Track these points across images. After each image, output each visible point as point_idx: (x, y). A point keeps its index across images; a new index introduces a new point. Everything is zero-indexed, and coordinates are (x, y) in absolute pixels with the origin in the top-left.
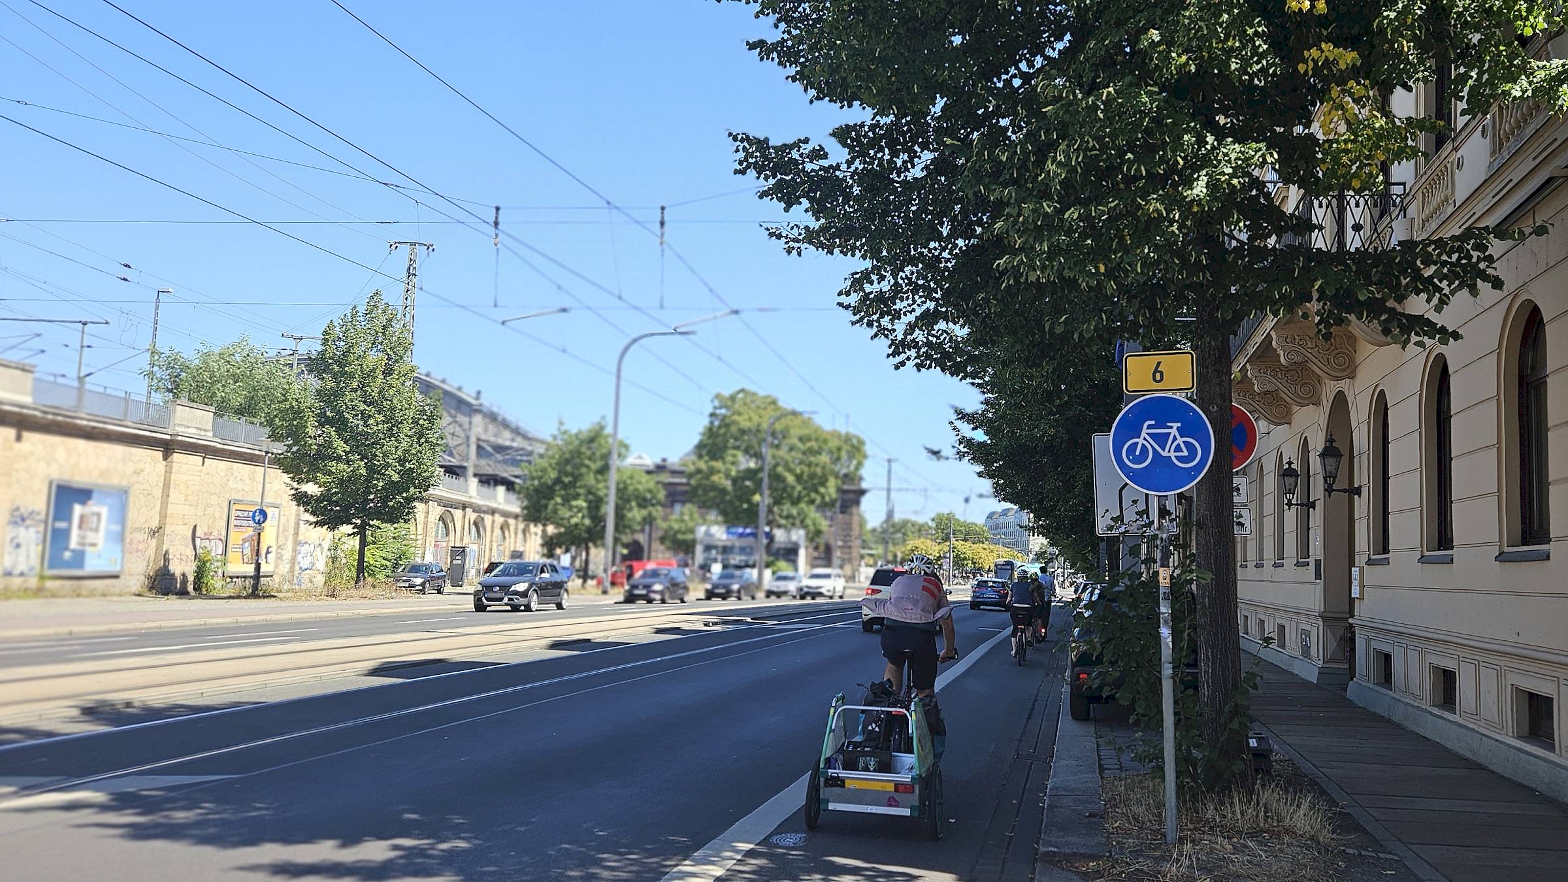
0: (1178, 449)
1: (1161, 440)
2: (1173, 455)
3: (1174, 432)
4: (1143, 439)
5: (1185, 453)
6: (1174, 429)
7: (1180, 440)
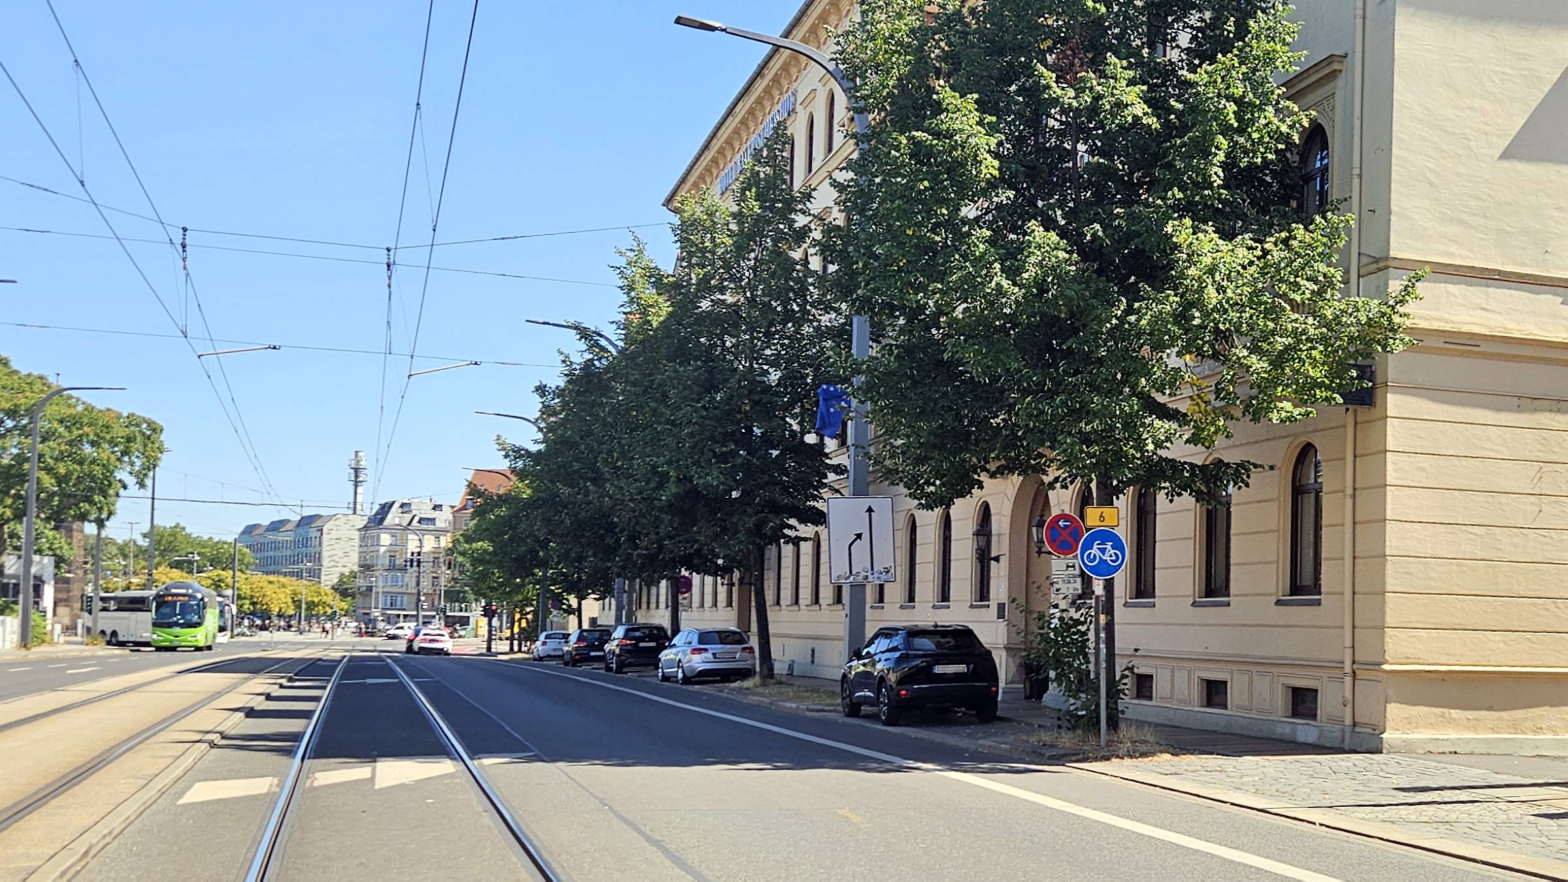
0: (1111, 556)
1: (1103, 551)
2: (1108, 559)
3: (1109, 547)
4: (1095, 551)
5: (1114, 558)
6: (1109, 545)
7: (1112, 551)
